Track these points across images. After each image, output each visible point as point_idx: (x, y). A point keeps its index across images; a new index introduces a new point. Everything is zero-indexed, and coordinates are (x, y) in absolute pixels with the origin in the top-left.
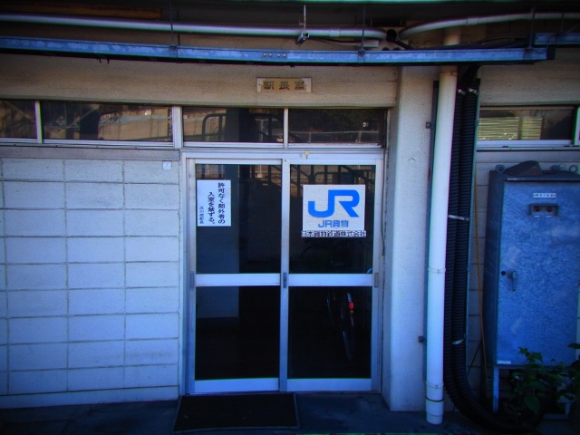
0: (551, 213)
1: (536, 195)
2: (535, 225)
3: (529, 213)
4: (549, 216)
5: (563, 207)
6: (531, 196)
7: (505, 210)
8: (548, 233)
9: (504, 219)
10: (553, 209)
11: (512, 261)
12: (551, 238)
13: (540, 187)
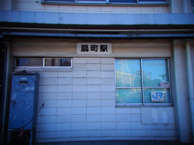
0: (26, 83)
1: (21, 79)
2: (21, 87)
3: (20, 84)
4: (25, 84)
5: (29, 82)
6: (20, 79)
7: (12, 83)
8: (25, 89)
9: (12, 86)
10: (27, 82)
11: (15, 98)
12: (26, 90)
13: (23, 76)
